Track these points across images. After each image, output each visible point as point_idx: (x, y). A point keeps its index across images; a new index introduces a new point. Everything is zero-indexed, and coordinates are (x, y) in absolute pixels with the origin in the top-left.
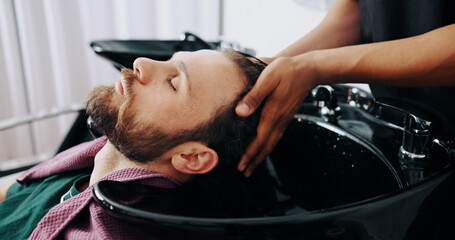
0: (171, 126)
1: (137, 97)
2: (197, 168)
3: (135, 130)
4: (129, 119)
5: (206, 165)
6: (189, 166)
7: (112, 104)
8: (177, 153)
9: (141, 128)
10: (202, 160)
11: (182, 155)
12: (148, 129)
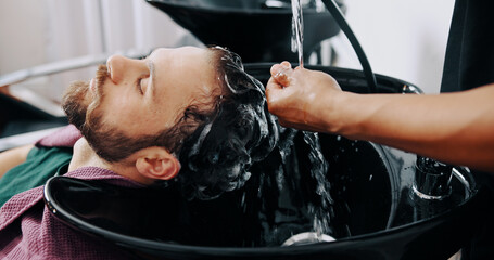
0: (133, 130)
1: (106, 98)
2: (160, 174)
3: (101, 131)
4: (96, 119)
5: (169, 171)
6: (152, 171)
7: (84, 102)
8: (141, 157)
9: (106, 130)
10: (165, 166)
11: (147, 160)
12: (112, 130)
